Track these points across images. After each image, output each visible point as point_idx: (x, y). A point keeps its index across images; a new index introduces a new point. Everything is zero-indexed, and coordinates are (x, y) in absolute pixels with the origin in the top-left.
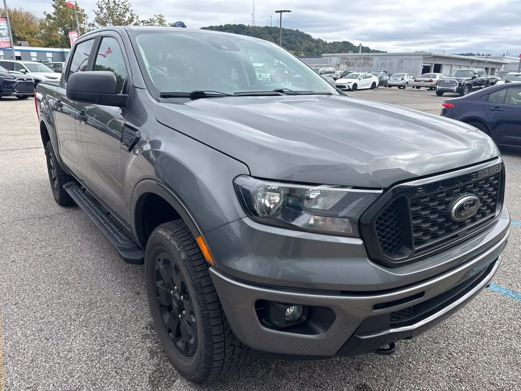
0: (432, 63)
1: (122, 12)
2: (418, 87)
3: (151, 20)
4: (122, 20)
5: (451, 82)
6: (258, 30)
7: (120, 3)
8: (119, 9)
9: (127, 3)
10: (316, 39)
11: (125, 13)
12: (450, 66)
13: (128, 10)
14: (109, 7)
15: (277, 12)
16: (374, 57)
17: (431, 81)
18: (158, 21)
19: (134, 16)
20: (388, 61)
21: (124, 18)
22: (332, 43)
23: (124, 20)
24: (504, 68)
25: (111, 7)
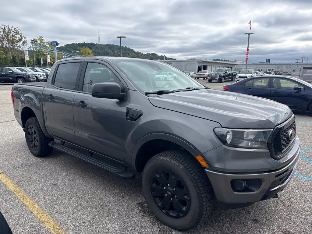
0: (202, 65)
1: (14, 34)
2: (198, 78)
3: (35, 39)
4: (14, 39)
5: (215, 75)
6: (103, 46)
7: (13, 29)
8: (12, 32)
9: (18, 29)
10: (137, 52)
11: (16, 35)
12: (211, 67)
13: (18, 33)
14: (5, 31)
15: (118, 37)
16: (172, 62)
17: (204, 75)
18: (39, 40)
19: (23, 37)
20: (179, 64)
21: (16, 38)
22: (146, 54)
23: (16, 39)
24: (237, 67)
25: (6, 31)
